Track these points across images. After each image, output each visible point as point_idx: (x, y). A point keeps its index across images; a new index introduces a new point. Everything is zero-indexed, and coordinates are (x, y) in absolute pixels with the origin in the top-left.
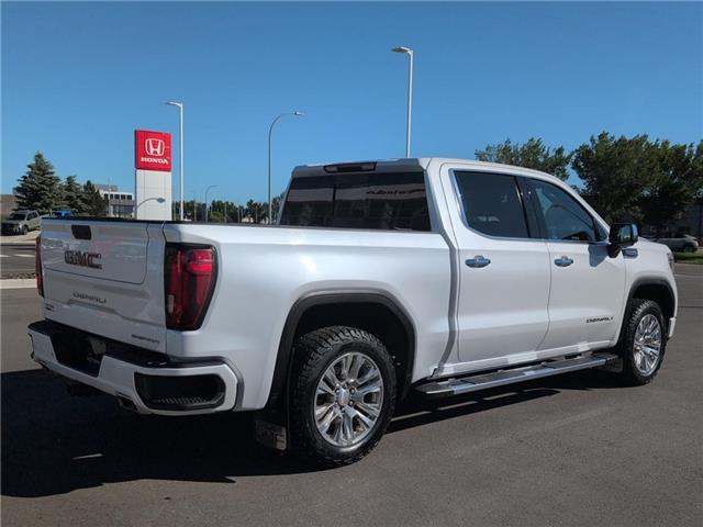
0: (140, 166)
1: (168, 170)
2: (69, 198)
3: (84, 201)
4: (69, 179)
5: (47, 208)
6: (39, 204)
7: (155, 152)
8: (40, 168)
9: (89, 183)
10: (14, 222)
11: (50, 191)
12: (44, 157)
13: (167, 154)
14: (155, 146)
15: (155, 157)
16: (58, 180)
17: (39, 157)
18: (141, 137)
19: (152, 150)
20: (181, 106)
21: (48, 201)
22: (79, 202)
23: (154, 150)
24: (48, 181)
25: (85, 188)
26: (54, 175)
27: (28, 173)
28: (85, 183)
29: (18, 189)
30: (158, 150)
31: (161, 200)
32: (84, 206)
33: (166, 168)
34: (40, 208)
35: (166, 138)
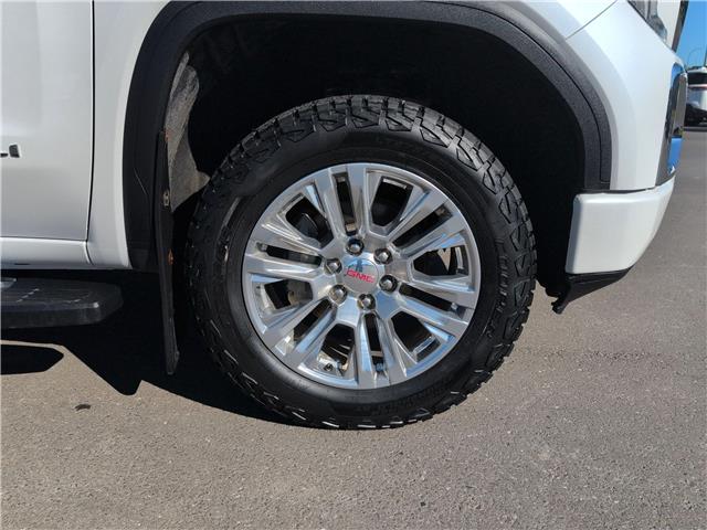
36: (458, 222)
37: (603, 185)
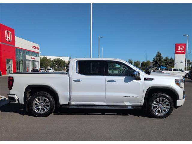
0: (176, 53)
1: (185, 54)
2: (166, 62)
3: (170, 63)
4: (166, 57)
5: (159, 65)
6: (157, 64)
7: (181, 49)
8: (159, 55)
9: (172, 58)
10: (148, 69)
11: (161, 61)
12: (160, 52)
13: (184, 50)
14: (181, 47)
15: (180, 50)
16: (163, 58)
17: (159, 52)
18: (177, 45)
19: (180, 49)
20: (188, 35)
21: (160, 63)
22: (168, 63)
23: (181, 48)
24: (160, 59)
25: (171, 59)
26: (162, 57)
27: (156, 57)
28: (171, 58)
29: (153, 61)
30: (182, 49)
31: (182, 62)
32: (170, 64)
33: (184, 53)
34: (158, 65)
35: (184, 45)
36: (168, 102)
37: (178, 99)
